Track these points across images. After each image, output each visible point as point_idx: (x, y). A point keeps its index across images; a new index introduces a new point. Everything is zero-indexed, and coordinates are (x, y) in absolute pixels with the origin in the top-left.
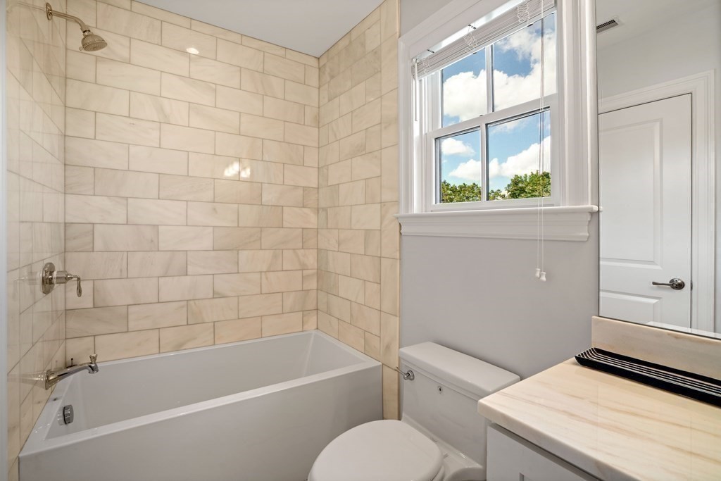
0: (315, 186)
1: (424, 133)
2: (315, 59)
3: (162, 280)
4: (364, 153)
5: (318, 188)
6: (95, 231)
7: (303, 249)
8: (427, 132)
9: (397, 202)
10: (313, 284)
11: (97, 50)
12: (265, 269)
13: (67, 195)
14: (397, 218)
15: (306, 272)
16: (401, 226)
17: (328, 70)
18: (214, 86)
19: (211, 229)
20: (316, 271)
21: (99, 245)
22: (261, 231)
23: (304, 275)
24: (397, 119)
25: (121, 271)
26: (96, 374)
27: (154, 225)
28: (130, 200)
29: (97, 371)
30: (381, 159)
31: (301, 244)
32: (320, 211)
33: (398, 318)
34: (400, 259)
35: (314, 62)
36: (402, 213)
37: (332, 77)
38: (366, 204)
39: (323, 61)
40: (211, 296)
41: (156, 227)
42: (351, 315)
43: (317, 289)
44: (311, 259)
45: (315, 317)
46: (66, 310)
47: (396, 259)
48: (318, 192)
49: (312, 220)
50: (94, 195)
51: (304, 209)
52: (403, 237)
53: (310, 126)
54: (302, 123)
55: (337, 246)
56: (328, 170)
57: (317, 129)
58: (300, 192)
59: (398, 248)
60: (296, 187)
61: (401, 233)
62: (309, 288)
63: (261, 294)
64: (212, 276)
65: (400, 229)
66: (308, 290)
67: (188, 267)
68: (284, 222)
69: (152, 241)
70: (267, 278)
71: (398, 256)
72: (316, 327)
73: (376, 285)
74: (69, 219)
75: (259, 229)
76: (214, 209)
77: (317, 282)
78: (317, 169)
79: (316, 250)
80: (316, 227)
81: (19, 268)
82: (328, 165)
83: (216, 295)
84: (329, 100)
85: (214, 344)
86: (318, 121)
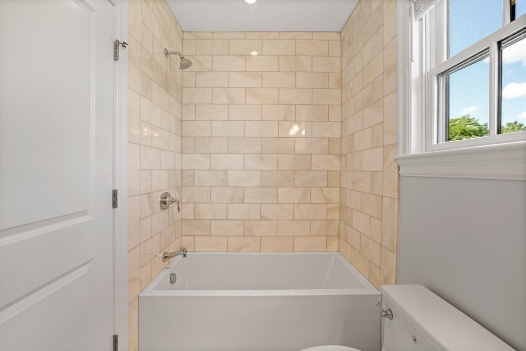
0: (339, 136)
1: (424, 72)
2: (337, 34)
3: (229, 205)
4: (371, 103)
5: (341, 138)
6: (195, 175)
7: (327, 187)
8: (428, 70)
9: (396, 145)
10: (336, 216)
11: (188, 67)
12: (297, 202)
13: (183, 154)
14: (396, 160)
15: (330, 206)
16: (399, 167)
17: (346, 39)
18: (261, 73)
19: (259, 173)
20: (338, 205)
21: (197, 183)
22: (294, 173)
23: (328, 207)
24: (396, 65)
25: (207, 198)
26: (186, 258)
27: (225, 170)
28: (212, 155)
29: (186, 257)
30: (384, 106)
31: (326, 183)
32: (342, 157)
33: (395, 255)
34: (399, 199)
35: (337, 37)
36: (401, 154)
37: (349, 44)
38: (372, 148)
39: (343, 34)
40: (259, 218)
41: (226, 171)
42: (360, 245)
43: (339, 220)
44: (334, 195)
45: (337, 242)
46: (182, 219)
47: (395, 199)
48: (341, 142)
49: (336, 164)
50: (194, 153)
51: (328, 156)
52: (401, 178)
53: (334, 89)
54: (327, 87)
55: (352, 186)
56: (347, 122)
57: (340, 90)
58: (326, 142)
59: (396, 189)
60: (322, 139)
61: (399, 175)
62: (332, 219)
63: (294, 220)
64: (259, 205)
65: (399, 171)
66: (331, 220)
67: (245, 198)
68: (312, 166)
69: (224, 180)
70: (298, 209)
71: (396, 196)
72: (337, 250)
73: (378, 221)
74: (184, 168)
75: (293, 172)
76: (262, 158)
77: (340, 213)
78: (340, 123)
79: (339, 188)
80: (339, 170)
81: (140, 195)
82: (347, 119)
83: (262, 218)
84: (348, 65)
85: (260, 252)
86: (340, 84)
